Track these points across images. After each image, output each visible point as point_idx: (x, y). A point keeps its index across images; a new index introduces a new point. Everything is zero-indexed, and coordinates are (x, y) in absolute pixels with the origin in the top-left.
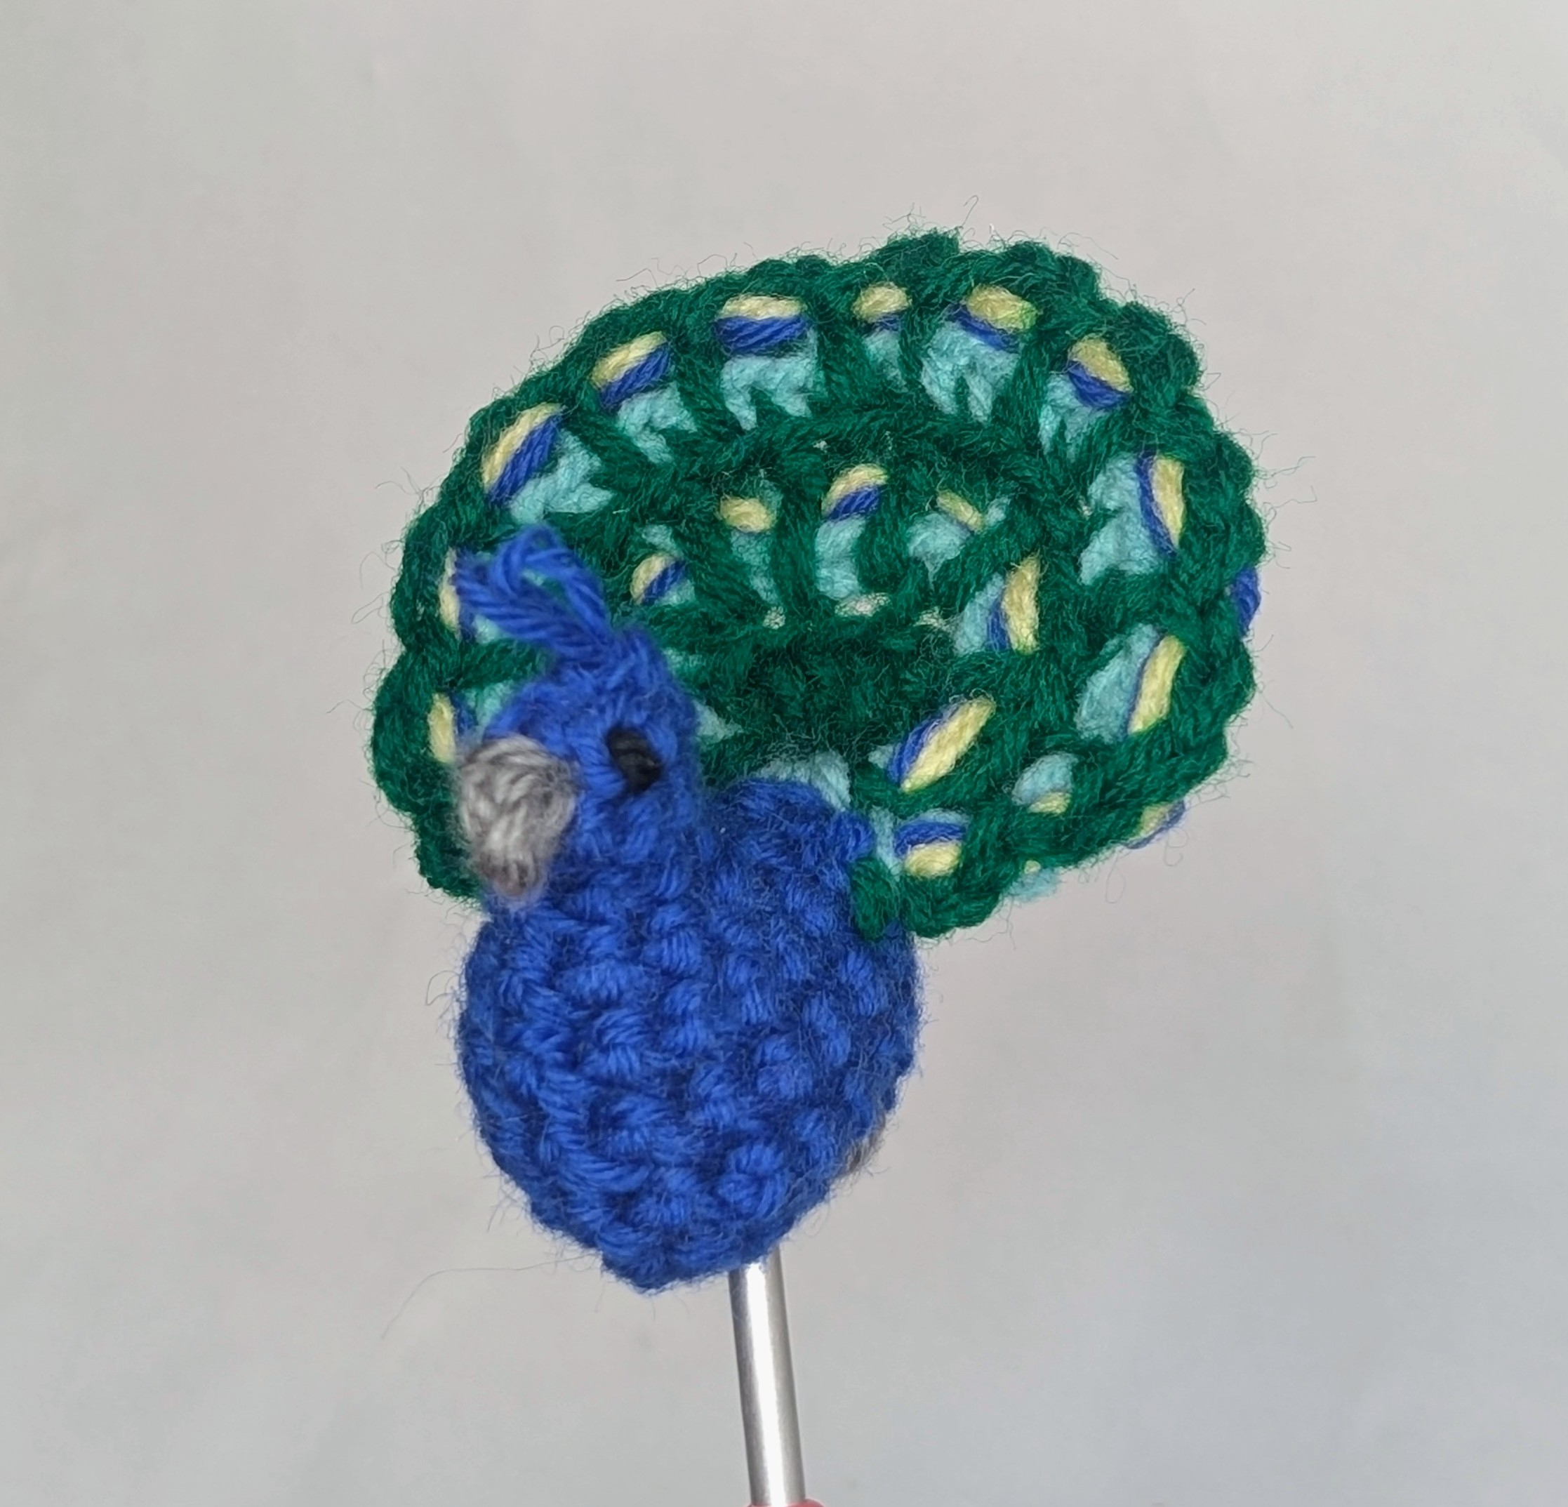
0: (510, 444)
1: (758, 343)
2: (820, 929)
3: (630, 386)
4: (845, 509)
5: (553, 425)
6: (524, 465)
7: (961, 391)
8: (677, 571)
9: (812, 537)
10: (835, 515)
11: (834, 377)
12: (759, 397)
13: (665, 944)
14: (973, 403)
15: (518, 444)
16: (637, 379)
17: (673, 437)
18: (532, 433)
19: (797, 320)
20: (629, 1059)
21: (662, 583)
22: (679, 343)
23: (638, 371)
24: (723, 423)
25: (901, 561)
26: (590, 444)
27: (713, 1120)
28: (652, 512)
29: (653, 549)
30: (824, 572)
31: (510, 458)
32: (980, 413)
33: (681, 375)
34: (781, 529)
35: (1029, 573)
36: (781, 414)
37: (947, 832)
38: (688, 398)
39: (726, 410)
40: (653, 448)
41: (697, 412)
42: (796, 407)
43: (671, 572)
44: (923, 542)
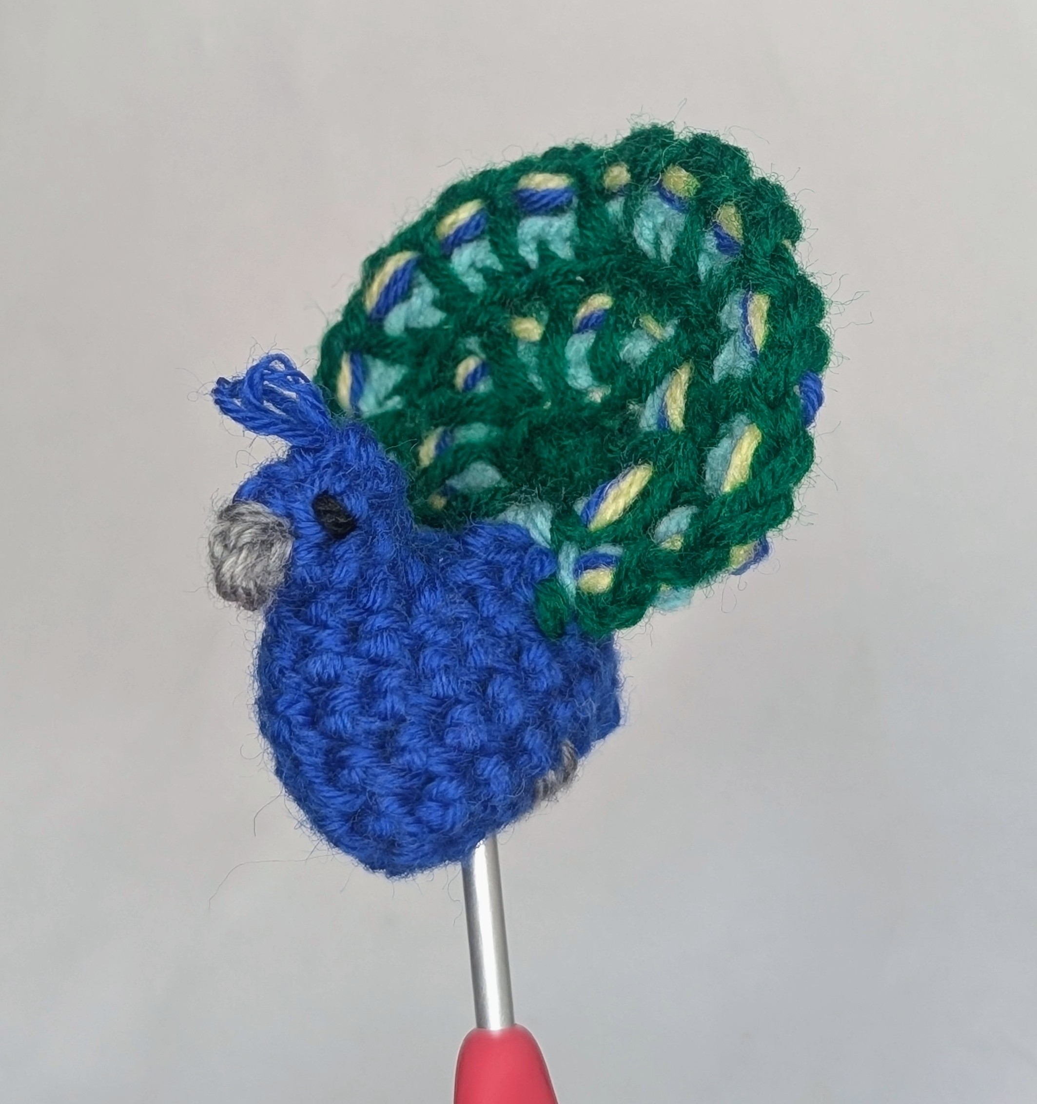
0: (382, 281)
1: (540, 208)
2: (507, 629)
3: (459, 239)
4: (585, 325)
5: (410, 267)
6: (392, 294)
7: (657, 243)
8: (483, 369)
9: (564, 346)
10: (580, 331)
11: (585, 231)
12: (542, 246)
13: (372, 642)
14: (663, 251)
15: (387, 280)
16: (465, 234)
17: (487, 273)
18: (396, 272)
19: (566, 190)
20: (343, 721)
21: (473, 378)
22: (491, 207)
23: (466, 227)
24: (517, 264)
25: (616, 363)
26: (434, 280)
27: (408, 764)
28: (468, 327)
29: (470, 353)
30: (572, 371)
31: (382, 288)
32: (666, 258)
33: (492, 231)
34: (544, 340)
35: (684, 375)
36: (554, 257)
37: (607, 561)
38: (495, 247)
39: (518, 256)
40: (474, 282)
41: (501, 257)
42: (564, 251)
43: (480, 370)
44: (628, 350)
